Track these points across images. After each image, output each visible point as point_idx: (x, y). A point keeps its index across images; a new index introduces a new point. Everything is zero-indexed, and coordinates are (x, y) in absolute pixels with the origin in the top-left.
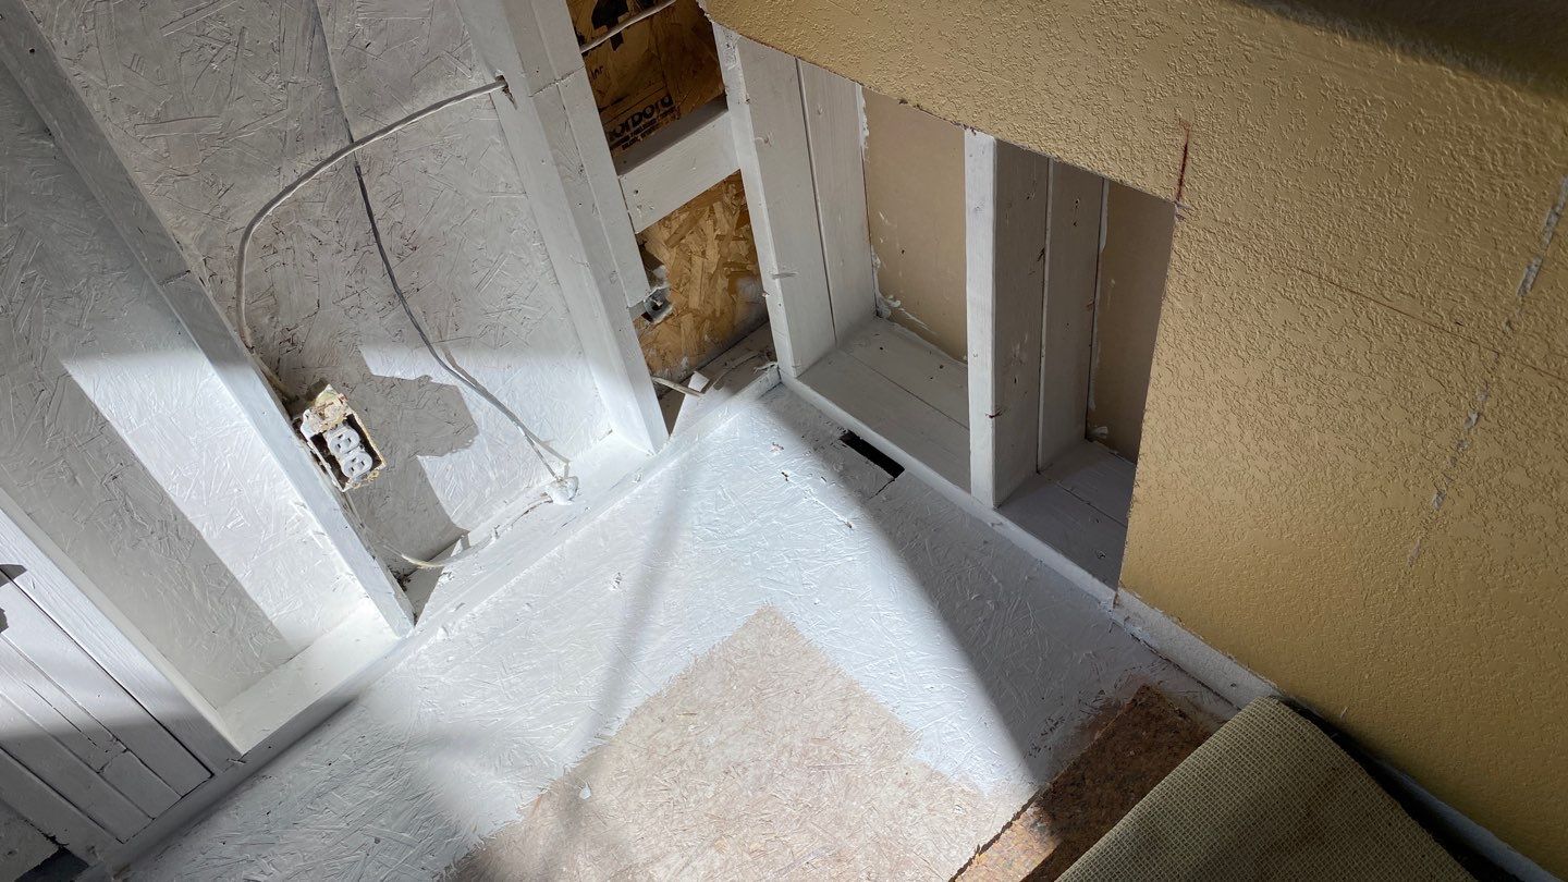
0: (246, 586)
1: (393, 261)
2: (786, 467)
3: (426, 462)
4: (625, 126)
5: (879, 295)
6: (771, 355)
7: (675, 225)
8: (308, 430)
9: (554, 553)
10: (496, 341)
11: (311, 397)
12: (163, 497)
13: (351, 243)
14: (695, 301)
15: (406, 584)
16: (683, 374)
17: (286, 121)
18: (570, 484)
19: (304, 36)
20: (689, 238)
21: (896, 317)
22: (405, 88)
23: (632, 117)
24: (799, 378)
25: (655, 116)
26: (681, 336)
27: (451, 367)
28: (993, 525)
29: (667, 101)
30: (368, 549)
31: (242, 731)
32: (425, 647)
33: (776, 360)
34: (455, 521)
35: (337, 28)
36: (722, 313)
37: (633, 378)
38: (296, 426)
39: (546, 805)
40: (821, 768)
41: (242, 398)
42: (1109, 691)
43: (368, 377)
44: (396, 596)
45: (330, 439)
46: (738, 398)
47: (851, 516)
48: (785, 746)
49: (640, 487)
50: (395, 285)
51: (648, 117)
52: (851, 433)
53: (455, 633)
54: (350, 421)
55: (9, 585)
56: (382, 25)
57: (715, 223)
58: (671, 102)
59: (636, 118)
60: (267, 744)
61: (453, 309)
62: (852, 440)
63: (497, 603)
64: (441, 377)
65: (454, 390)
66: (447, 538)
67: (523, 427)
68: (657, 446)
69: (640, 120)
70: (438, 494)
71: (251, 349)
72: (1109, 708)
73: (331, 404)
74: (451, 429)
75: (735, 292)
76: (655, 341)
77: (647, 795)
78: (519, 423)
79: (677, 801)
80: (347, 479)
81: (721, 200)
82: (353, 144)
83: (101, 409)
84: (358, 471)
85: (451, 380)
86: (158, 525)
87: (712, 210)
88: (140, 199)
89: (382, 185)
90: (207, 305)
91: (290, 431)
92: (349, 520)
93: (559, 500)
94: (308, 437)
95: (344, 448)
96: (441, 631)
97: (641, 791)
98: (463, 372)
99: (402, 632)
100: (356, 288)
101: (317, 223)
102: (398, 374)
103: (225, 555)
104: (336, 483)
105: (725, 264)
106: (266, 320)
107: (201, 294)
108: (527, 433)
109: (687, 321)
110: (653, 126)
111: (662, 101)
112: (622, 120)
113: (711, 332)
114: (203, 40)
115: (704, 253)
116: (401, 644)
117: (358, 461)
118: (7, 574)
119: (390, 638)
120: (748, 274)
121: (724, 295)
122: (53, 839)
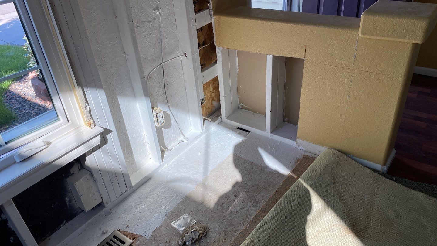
0: (133, 151)
3: (163, 129)
5: (239, 103)
9: (185, 151)
10: (176, 105)
17: (154, 57)
19: (159, 43)
20: (206, 91)
21: (243, 108)
22: (170, 54)
24: (226, 119)
25: (203, 66)
28: (270, 137)
33: (221, 116)
34: (166, 145)
35: (163, 42)
36: (210, 108)
39: (199, 186)
42: (298, 157)
46: (215, 123)
49: (200, 139)
50: (165, 91)
55: (110, 134)
56: (168, 43)
57: (210, 88)
58: (205, 64)
60: (137, 185)
61: (171, 98)
62: (239, 128)
65: (169, 115)
70: (164, 138)
72: (299, 159)
73: (158, 109)
74: (168, 123)
75: (212, 104)
80: (159, 124)
81: (211, 84)
82: (163, 63)
83: (120, 107)
85: (169, 113)
86: (123, 133)
87: (210, 86)
91: (152, 113)
93: (185, 141)
95: (160, 117)
96: (167, 164)
97: (217, 182)
99: (160, 163)
100: (158, 90)
101: (155, 77)
103: (131, 143)
104: (157, 125)
105: (211, 97)
108: (179, 127)
115: (208, 94)
116: (160, 166)
117: (161, 120)
118: (110, 131)
119: (158, 164)
120: (214, 100)
121: (210, 104)
122: (102, 198)
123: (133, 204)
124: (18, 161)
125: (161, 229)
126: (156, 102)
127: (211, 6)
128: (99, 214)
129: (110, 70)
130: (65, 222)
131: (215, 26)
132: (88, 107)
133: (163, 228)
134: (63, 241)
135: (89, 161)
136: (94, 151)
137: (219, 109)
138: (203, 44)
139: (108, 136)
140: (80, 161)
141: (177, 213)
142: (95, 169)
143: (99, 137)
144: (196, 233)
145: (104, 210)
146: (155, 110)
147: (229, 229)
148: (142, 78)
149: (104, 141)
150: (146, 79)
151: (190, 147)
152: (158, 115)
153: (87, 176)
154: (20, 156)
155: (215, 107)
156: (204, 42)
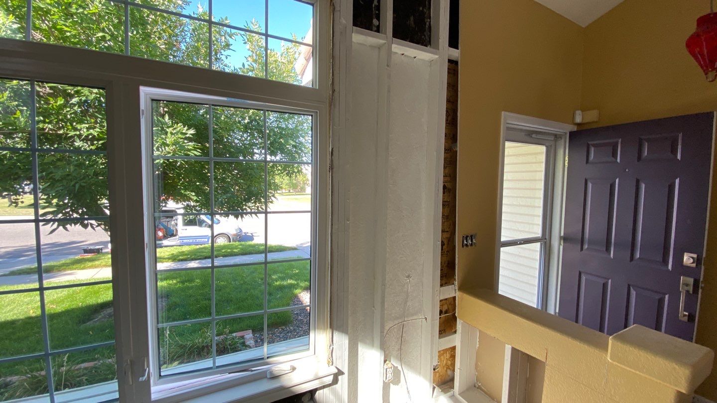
1: (402, 342)
5: (476, 381)
7: (444, 352)
10: (409, 364)
13: (398, 337)
19: (404, 304)
21: (479, 388)
25: (442, 332)
27: (402, 367)
33: (455, 389)
35: (408, 304)
36: (444, 376)
37: (430, 382)
50: (401, 347)
56: (413, 305)
57: (446, 356)
58: (445, 330)
61: (405, 355)
73: (389, 364)
74: (397, 380)
75: (447, 372)
78: (406, 384)
80: (387, 379)
81: (448, 351)
82: (404, 321)
85: (400, 369)
89: (405, 329)
91: (383, 367)
92: (382, 389)
95: (389, 373)
100: (395, 345)
101: (395, 332)
102: (394, 364)
104: (384, 379)
105: (446, 365)
108: (407, 387)
117: (390, 376)
118: (343, 373)
120: (450, 369)
121: (445, 372)
124: (268, 377)
126: (391, 356)
127: (456, 283)
129: (358, 318)
131: (458, 300)
132: (331, 347)
135: (318, 394)
136: (325, 388)
137: (452, 380)
138: (446, 312)
139: (340, 377)
140: (312, 393)
143: (333, 376)
146: (387, 364)
148: (382, 332)
149: (335, 381)
150: (385, 333)
152: (388, 370)
154: (271, 373)
155: (449, 376)
156: (446, 310)
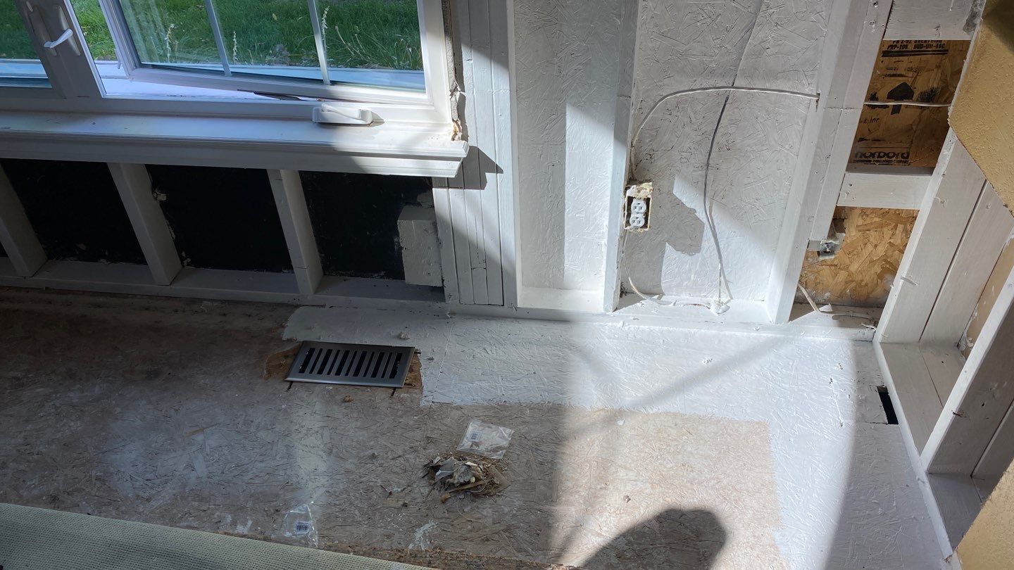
0: (566, 244)
1: (715, 148)
2: (836, 378)
3: (668, 248)
4: (873, 155)
5: (965, 335)
6: (876, 324)
7: (868, 221)
8: (629, 193)
9: (692, 331)
10: (737, 215)
11: (641, 183)
12: (563, 185)
13: (704, 129)
14: (854, 268)
15: (624, 295)
16: (822, 301)
17: (711, 62)
18: (723, 307)
19: (742, 30)
20: (872, 233)
22: (772, 75)
23: (880, 153)
24: (881, 344)
25: (893, 159)
26: (833, 282)
27: (708, 213)
28: (919, 479)
29: (905, 155)
30: (618, 262)
31: (525, 298)
32: (610, 324)
33: (876, 327)
34: (663, 285)
35: (759, 34)
36: (866, 285)
38: (626, 189)
39: (602, 413)
40: (725, 498)
41: (614, 162)
43: (670, 193)
44: (615, 292)
45: (634, 202)
46: (841, 330)
47: (847, 421)
48: (718, 478)
49: (755, 334)
50: (709, 158)
51: (888, 157)
52: (886, 388)
53: (626, 328)
54: (647, 201)
55: (495, 174)
56: (780, 42)
57: (893, 234)
58: (907, 157)
59: (882, 154)
60: (528, 311)
61: (727, 188)
62: (883, 392)
63: (651, 331)
64: (701, 215)
65: (702, 225)
66: (655, 290)
67: (722, 265)
68: (778, 320)
69: (883, 156)
70: (664, 268)
71: (632, 146)
73: (646, 189)
74: (689, 242)
75: (881, 280)
76: (818, 272)
77: (643, 444)
78: (721, 262)
79: (653, 457)
80: (630, 225)
81: (905, 225)
82: (733, 87)
83: (567, 135)
84: (635, 224)
85: (705, 221)
86: (554, 195)
87: (896, 227)
88: (633, 59)
89: (733, 113)
90: (628, 116)
91: (622, 189)
92: (619, 245)
93: (713, 310)
94: (628, 194)
95: (637, 210)
96: (621, 323)
97: (642, 441)
98: (712, 220)
99: (606, 310)
100: (693, 150)
101: (695, 113)
102: (684, 201)
103: (568, 227)
104: (624, 222)
105: (885, 260)
106: (647, 141)
107: (629, 110)
108: (722, 269)
109: (842, 275)
110: (888, 163)
111: (903, 154)
112: (873, 151)
113: (853, 290)
114: (701, 12)
115: (876, 246)
116: (602, 315)
117: (638, 220)
118: (496, 168)
119: (600, 308)
121: (874, 276)
122: (443, 281)
123: (488, 335)
124: (313, 119)
125: (455, 412)
128: (429, 303)
129: (568, 41)
130: (382, 273)
131: (972, 58)
132: (458, 94)
133: (456, 414)
134: (351, 298)
136: (451, 188)
141: (507, 414)
142: (444, 222)
143: (457, 164)
144: (468, 474)
145: (442, 304)
147: (519, 533)
151: (713, 332)
153: (427, 223)
